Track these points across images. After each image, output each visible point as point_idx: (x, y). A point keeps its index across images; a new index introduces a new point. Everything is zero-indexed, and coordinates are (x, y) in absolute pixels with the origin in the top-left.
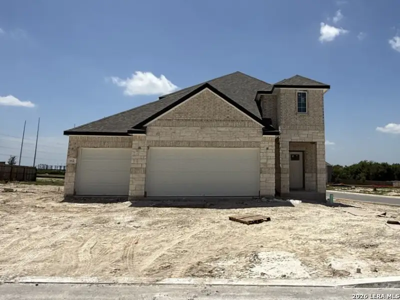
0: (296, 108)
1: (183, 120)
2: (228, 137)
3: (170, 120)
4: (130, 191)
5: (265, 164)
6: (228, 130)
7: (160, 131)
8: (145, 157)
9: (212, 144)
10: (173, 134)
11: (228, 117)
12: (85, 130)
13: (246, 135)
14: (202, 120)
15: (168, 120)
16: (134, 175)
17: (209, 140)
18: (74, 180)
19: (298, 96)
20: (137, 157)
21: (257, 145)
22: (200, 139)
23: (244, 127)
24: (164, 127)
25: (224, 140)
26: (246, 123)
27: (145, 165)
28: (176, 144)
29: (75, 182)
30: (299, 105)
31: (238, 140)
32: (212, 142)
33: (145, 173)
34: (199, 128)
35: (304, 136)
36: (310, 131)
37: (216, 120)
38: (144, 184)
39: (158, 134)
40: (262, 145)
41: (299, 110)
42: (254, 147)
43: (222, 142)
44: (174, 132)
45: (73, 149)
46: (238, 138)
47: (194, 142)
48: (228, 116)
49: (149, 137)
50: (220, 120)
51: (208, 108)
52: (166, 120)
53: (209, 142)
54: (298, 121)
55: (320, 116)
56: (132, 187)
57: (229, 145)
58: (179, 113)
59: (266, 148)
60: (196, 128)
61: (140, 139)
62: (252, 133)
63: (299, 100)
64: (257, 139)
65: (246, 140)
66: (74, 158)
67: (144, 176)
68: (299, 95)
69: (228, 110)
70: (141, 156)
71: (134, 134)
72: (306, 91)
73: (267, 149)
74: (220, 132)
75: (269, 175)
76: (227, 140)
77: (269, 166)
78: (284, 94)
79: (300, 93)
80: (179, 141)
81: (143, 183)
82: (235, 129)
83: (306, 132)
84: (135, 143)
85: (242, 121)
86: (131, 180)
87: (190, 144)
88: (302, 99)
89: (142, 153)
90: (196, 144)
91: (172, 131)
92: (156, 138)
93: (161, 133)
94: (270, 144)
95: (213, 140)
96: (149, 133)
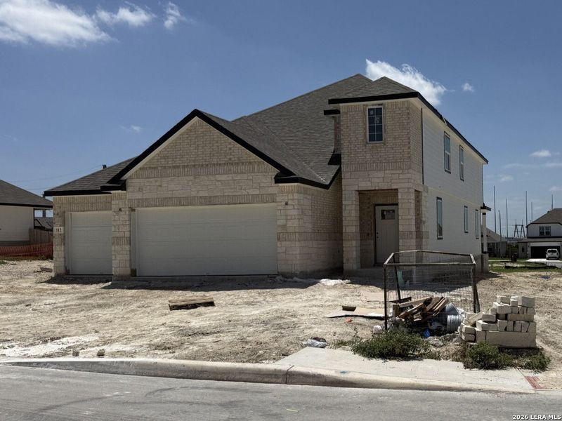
0: (365, 135)
1: (170, 167)
2: (232, 189)
3: (155, 168)
4: (113, 269)
5: (284, 226)
6: (231, 178)
7: (142, 184)
8: (128, 223)
9: (209, 201)
10: (159, 188)
11: (230, 159)
12: (70, 188)
13: (255, 185)
14: (194, 166)
15: (152, 168)
16: (116, 247)
17: (205, 194)
18: (63, 256)
19: (369, 115)
20: (118, 223)
21: (272, 198)
22: (194, 194)
23: (253, 173)
24: (147, 180)
25: (226, 194)
26: (256, 166)
27: (128, 233)
28: (163, 202)
29: (65, 258)
30: (371, 129)
31: (244, 192)
32: (210, 197)
33: (130, 244)
34: (192, 178)
35: (377, 180)
36: (387, 172)
37: (214, 165)
38: (129, 259)
39: (141, 189)
40: (278, 199)
41: (372, 138)
42: (267, 202)
43: (224, 196)
44: (160, 186)
45: (58, 214)
46: (245, 189)
47: (187, 198)
48: (231, 157)
49: (131, 194)
50: (220, 164)
51: (203, 147)
52: (150, 168)
53: (205, 198)
54: (368, 156)
55: (404, 146)
56: (115, 263)
57: (233, 201)
58: (166, 158)
59: (284, 203)
60: (188, 178)
61: (120, 198)
62: (265, 181)
63: (371, 120)
64: (271, 190)
65: (257, 192)
66: (61, 226)
67: (127, 247)
68: (372, 112)
69: (230, 149)
70: (123, 221)
71: (112, 192)
72: (381, 105)
73: (286, 204)
74: (220, 183)
75: (290, 243)
76: (230, 194)
77: (290, 230)
78: (347, 113)
79: (373, 109)
80: (166, 198)
81: (127, 257)
82: (239, 177)
83: (381, 174)
84: (115, 204)
85: (250, 163)
86: (113, 253)
87: (181, 202)
88: (377, 119)
89: (124, 216)
90: (189, 201)
91: (157, 184)
92: (139, 196)
93: (144, 189)
94: (290, 197)
95: (211, 195)
96: (129, 189)
